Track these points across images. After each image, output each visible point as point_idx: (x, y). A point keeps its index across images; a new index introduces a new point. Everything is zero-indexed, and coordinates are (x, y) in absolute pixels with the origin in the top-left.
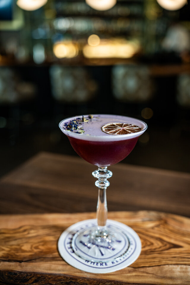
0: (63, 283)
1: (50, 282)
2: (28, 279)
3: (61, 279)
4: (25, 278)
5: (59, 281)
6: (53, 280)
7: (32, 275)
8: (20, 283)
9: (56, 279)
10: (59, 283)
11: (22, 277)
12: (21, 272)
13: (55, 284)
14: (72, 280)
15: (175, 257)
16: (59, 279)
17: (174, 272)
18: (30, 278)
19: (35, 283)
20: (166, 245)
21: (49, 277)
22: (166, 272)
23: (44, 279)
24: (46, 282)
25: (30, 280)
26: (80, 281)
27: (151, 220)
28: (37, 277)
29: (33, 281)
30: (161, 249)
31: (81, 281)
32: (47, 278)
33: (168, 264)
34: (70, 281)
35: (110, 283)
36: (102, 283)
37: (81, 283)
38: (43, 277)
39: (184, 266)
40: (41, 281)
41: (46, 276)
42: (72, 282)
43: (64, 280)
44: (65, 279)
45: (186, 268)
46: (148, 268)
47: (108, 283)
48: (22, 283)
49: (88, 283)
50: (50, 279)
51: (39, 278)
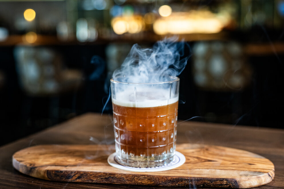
0: (103, 178)
1: (92, 179)
2: (72, 175)
3: (101, 175)
4: (69, 175)
5: (99, 177)
6: (94, 176)
7: (76, 173)
8: (65, 179)
9: (97, 175)
10: (99, 179)
11: (67, 174)
12: (66, 171)
13: (96, 180)
14: (111, 175)
15: (207, 166)
16: (99, 175)
17: (202, 172)
18: (74, 175)
19: (78, 179)
20: (201, 160)
21: (91, 173)
22: (196, 172)
23: (87, 175)
24: (88, 178)
25: (74, 177)
26: (117, 176)
27: (192, 148)
28: (80, 174)
29: (76, 178)
30: (196, 162)
31: (119, 176)
32: (89, 175)
33: (199, 169)
34: (109, 176)
35: (144, 176)
36: (137, 177)
37: (119, 178)
38: (85, 174)
39: (214, 170)
40: (84, 177)
41: (88, 173)
42: (110, 177)
43: (103, 176)
44: (105, 175)
45: (215, 171)
46: (180, 170)
47: (142, 177)
48: (67, 179)
49: (124, 177)
50: (91, 175)
51: (82, 175)
